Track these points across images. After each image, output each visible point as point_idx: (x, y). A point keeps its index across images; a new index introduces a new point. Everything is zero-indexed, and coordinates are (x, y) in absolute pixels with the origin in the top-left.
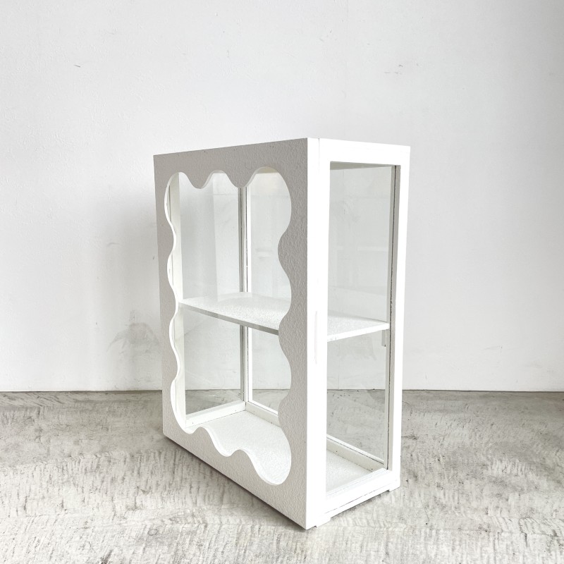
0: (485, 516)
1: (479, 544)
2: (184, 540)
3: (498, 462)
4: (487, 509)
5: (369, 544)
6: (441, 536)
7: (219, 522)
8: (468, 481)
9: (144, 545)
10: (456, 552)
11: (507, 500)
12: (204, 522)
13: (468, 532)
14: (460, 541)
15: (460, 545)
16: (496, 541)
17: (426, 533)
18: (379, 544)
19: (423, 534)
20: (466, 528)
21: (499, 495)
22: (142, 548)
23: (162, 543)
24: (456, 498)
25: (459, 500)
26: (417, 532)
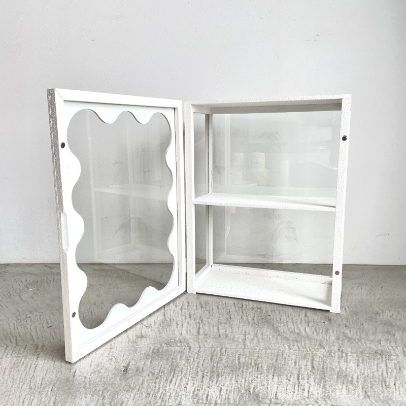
0: (379, 345)
1: (376, 363)
2: (177, 356)
3: (387, 312)
4: (380, 341)
5: (300, 361)
6: (349, 357)
7: (198, 346)
8: (367, 324)
9: (150, 359)
10: (360, 367)
11: (394, 335)
12: (188, 346)
13: (368, 355)
14: (363, 360)
15: (363, 363)
16: (388, 361)
17: (339, 355)
18: (307, 361)
19: (337, 355)
20: (366, 352)
21: (389, 332)
22: (149, 361)
23: (162, 358)
24: (358, 334)
25: (360, 335)
26: (333, 354)
